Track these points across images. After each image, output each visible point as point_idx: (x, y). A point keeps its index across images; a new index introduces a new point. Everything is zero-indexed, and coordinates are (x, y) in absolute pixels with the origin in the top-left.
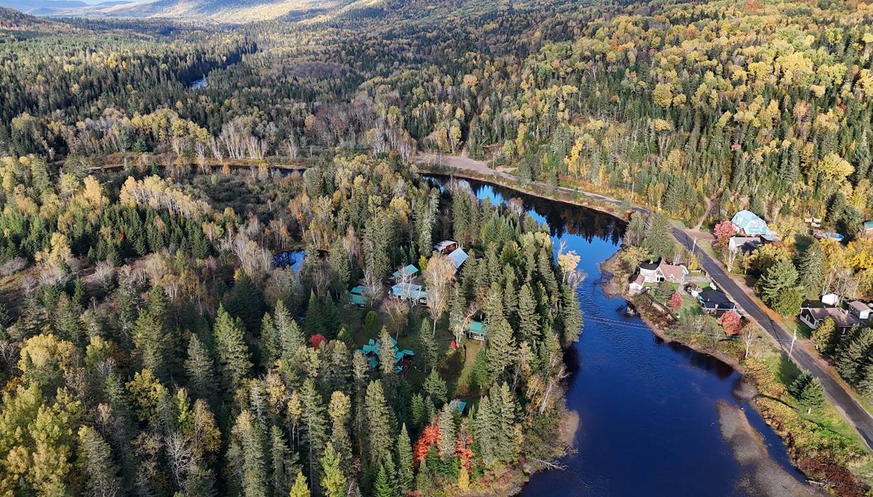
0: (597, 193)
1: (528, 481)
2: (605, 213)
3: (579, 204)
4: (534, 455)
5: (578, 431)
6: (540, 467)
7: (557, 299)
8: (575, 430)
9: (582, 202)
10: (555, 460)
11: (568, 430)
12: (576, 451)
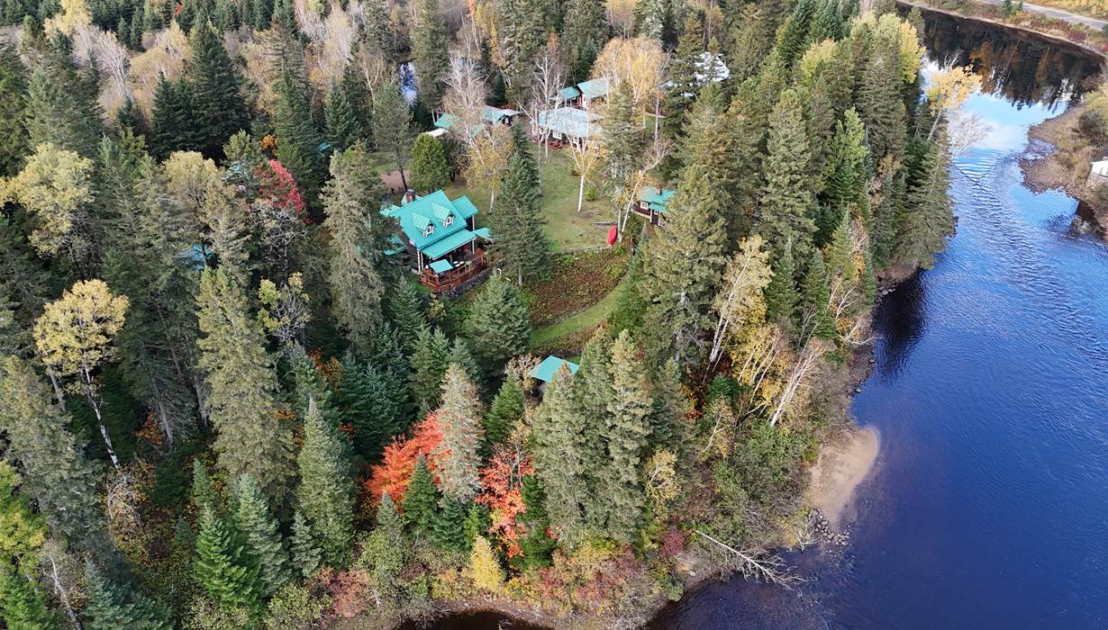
0: (1056, 7)
1: (677, 599)
2: (1063, 44)
3: (1012, 26)
4: (716, 532)
5: (864, 482)
6: (725, 564)
7: (897, 165)
8: (858, 480)
9: (1018, 21)
10: (773, 552)
11: (836, 476)
12: (841, 538)
